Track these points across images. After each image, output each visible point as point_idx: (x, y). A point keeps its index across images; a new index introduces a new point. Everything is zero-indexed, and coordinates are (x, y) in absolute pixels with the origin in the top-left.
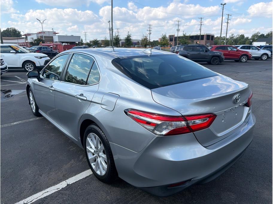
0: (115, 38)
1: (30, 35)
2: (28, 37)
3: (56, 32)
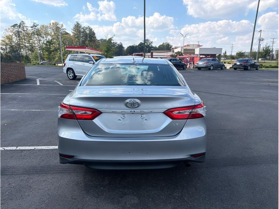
0: (265, 49)
1: (177, 48)
2: (174, 50)
3: (200, 45)
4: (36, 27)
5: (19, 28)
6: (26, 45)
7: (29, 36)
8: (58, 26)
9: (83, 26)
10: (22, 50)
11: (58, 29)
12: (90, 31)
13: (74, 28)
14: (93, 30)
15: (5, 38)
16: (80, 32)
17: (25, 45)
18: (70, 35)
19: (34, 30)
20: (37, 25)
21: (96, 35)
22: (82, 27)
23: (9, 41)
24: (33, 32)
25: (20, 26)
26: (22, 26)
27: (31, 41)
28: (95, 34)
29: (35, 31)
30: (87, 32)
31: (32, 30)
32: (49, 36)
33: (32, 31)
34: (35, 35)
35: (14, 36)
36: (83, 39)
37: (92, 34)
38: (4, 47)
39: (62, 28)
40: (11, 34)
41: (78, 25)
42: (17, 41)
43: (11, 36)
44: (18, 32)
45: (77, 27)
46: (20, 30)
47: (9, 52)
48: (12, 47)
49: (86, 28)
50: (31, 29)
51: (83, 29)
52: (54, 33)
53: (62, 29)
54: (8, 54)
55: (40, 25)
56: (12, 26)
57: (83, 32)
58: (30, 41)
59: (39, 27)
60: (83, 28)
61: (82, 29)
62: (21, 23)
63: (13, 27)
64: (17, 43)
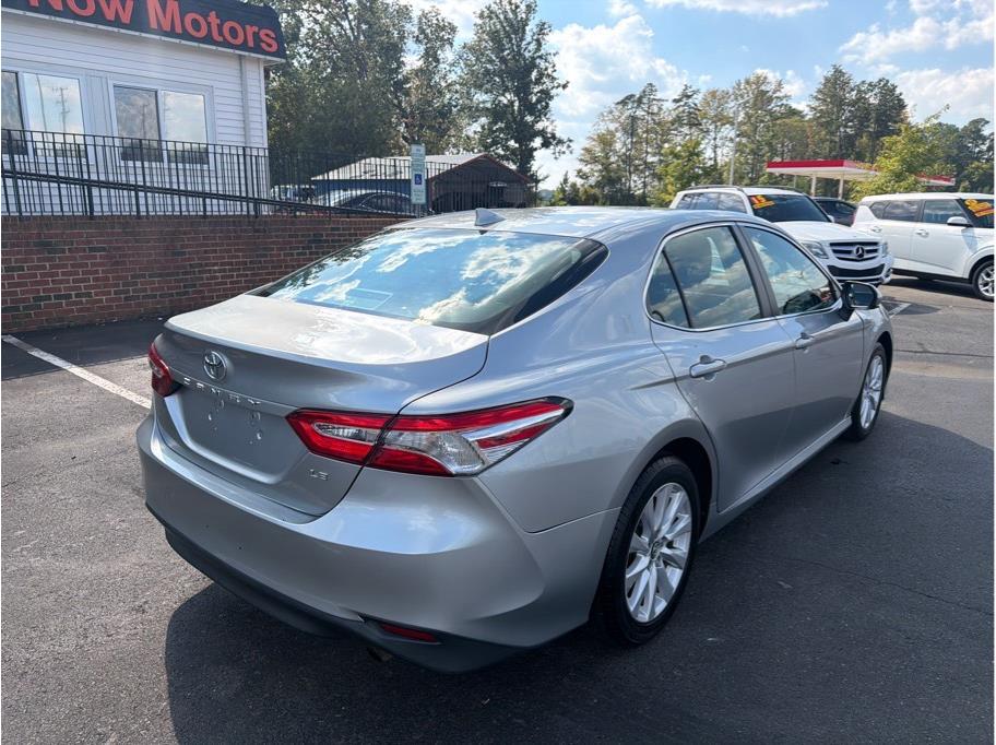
4: (690, 100)
5: (638, 106)
6: (650, 159)
7: (663, 130)
8: (763, 88)
9: (856, 80)
10: (634, 177)
11: (762, 98)
12: (883, 96)
13: (820, 91)
14: (898, 91)
15: (594, 140)
16: (840, 103)
17: (645, 163)
18: (803, 117)
19: (681, 109)
20: (695, 92)
21: (908, 109)
22: (852, 85)
23: (603, 150)
24: (678, 116)
25: (640, 101)
26: (645, 100)
27: (666, 145)
28: (902, 106)
29: (683, 112)
30: (872, 101)
31: (675, 110)
32: (728, 126)
33: (674, 114)
34: (682, 125)
35: (618, 135)
36: (848, 130)
37: (893, 107)
38: (586, 169)
39: (778, 94)
40: (612, 127)
41: (836, 79)
42: (624, 150)
43: (612, 134)
44: (634, 119)
45: (836, 84)
46: (640, 113)
47: (598, 184)
48: (606, 167)
49: (870, 85)
50: (674, 106)
51: (854, 93)
52: (747, 114)
53: (777, 98)
54: (593, 191)
55: (704, 90)
56: (618, 103)
57: (853, 103)
58: (661, 147)
59: (698, 99)
60: (858, 86)
61: (852, 90)
62: (644, 92)
63: (620, 107)
64: (624, 154)
